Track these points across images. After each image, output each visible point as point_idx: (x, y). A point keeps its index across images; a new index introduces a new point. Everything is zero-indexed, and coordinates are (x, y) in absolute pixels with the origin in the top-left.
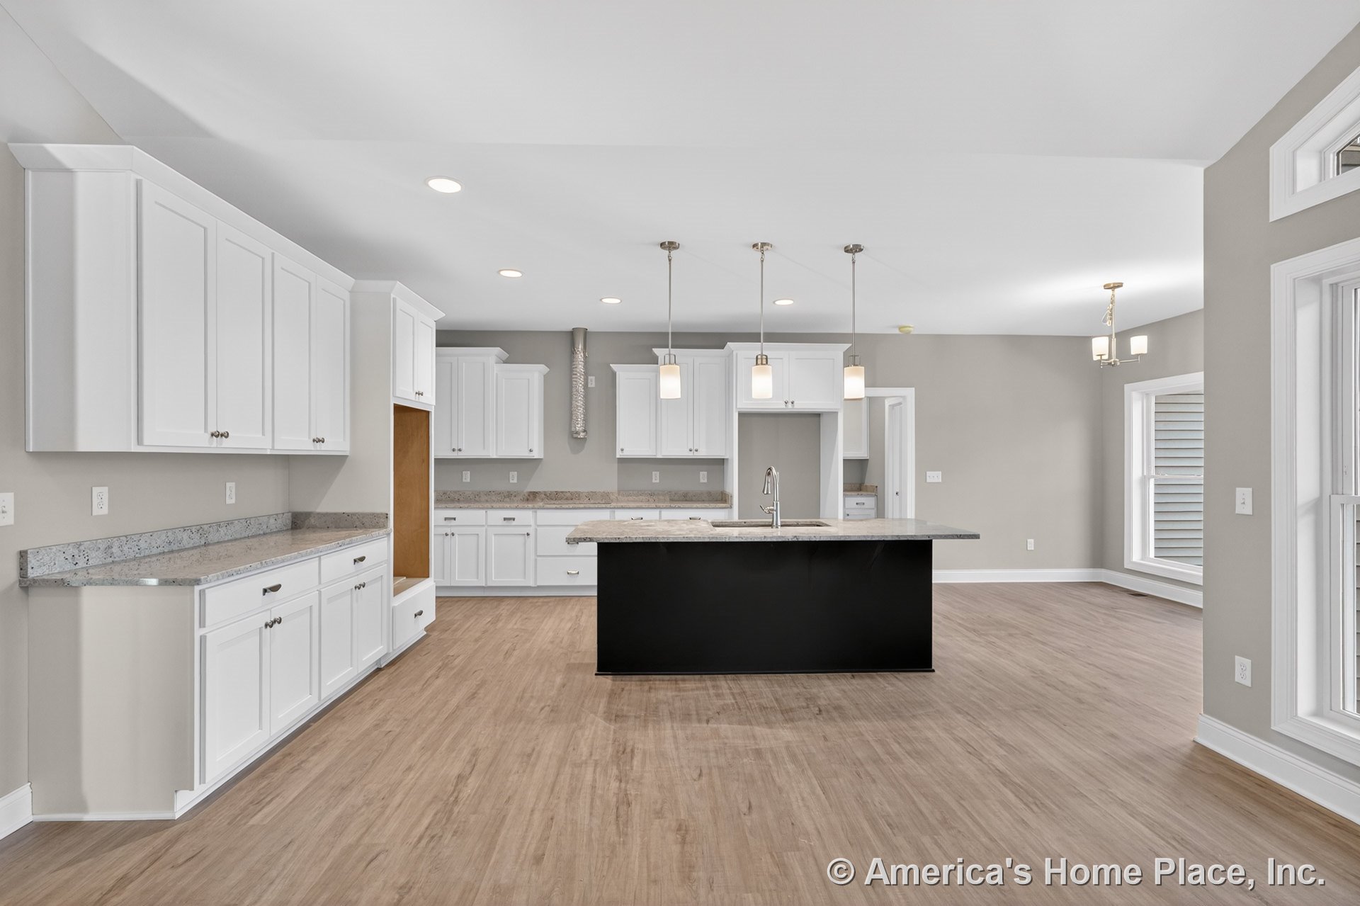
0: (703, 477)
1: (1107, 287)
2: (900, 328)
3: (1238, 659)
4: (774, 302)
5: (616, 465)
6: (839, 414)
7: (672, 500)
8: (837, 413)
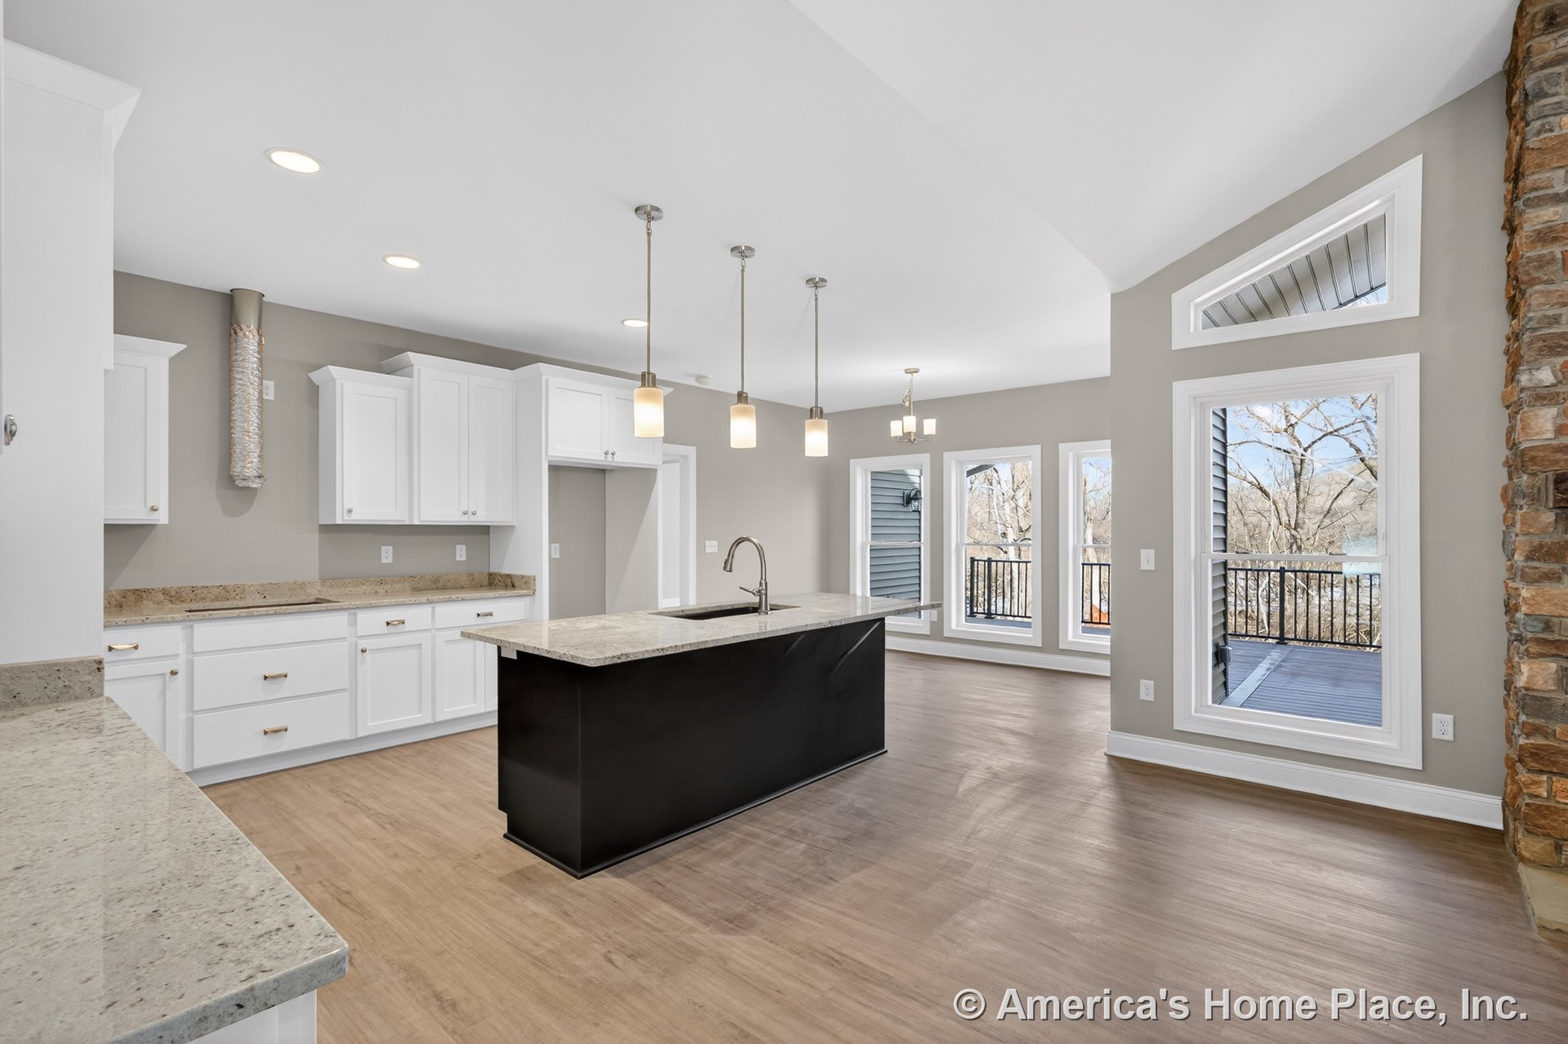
0: (461, 553)
1: (908, 371)
2: (699, 378)
3: (1143, 682)
4: (622, 322)
5: (315, 537)
6: (659, 472)
7: (416, 590)
8: (655, 470)
